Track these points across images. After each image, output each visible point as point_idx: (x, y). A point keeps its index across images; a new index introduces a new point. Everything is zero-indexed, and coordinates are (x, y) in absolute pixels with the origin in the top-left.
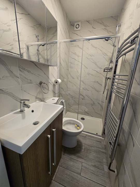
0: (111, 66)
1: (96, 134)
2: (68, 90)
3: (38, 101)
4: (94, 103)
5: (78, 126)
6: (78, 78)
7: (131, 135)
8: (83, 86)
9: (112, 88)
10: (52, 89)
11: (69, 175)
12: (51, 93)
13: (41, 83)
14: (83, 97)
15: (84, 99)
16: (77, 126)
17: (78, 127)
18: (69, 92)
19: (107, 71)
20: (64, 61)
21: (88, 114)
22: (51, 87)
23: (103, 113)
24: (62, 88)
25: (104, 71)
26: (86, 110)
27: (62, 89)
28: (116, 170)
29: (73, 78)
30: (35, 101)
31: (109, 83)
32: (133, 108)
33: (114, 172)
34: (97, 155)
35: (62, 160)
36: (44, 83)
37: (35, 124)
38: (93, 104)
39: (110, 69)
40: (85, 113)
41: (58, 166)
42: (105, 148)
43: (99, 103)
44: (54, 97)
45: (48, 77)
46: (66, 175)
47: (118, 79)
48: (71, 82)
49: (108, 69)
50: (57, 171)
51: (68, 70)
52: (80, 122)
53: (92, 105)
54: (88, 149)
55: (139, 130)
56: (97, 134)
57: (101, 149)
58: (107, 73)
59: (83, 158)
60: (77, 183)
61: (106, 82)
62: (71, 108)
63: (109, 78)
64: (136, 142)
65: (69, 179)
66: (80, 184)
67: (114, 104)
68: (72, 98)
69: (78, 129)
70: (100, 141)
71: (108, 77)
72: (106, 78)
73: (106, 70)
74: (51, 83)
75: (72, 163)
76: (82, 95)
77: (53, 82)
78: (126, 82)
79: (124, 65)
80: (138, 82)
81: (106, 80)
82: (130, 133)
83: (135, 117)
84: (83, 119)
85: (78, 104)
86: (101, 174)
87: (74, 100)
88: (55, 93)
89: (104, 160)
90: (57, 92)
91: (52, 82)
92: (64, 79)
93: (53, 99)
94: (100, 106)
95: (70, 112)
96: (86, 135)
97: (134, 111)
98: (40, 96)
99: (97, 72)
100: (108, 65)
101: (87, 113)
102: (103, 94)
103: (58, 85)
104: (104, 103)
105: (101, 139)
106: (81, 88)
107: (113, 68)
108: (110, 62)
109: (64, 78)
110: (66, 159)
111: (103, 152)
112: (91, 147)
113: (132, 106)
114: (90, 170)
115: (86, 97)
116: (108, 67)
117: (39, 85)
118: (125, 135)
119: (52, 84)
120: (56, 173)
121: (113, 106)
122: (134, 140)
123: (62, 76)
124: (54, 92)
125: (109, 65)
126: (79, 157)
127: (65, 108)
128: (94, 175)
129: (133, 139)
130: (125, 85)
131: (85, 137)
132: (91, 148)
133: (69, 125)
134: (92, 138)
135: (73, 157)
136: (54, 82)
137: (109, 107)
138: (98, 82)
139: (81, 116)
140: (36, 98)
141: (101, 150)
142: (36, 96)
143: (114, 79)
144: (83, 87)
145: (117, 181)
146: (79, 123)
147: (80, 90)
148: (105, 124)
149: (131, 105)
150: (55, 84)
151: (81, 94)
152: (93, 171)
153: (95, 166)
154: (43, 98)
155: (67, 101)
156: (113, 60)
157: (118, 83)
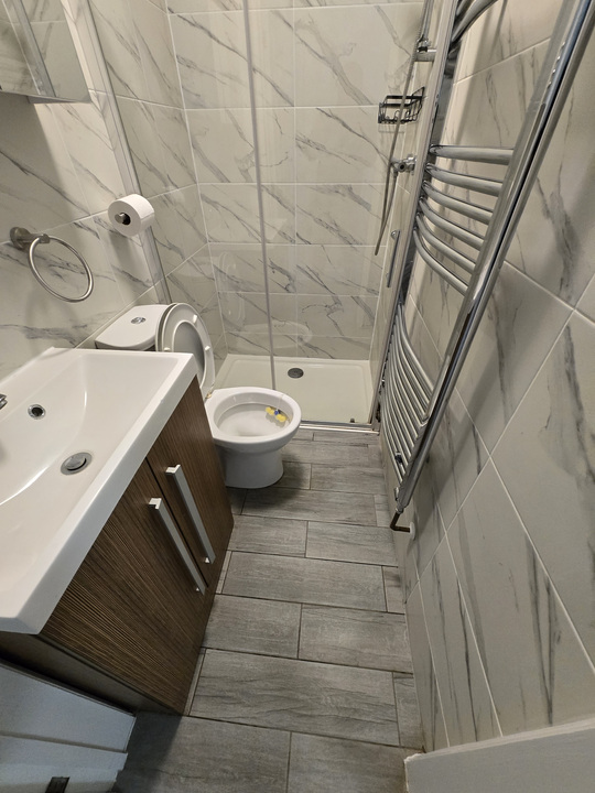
0: (418, 81)
1: (348, 422)
2: (206, 253)
3: (52, 350)
4: (337, 302)
5: (280, 411)
6: (245, 172)
7: (475, 436)
8: (277, 220)
9: (416, 226)
10: (116, 262)
11: (269, 568)
12: (111, 288)
13: (21, 241)
14: (286, 281)
15: (290, 288)
16: (276, 413)
17: (279, 415)
18: (214, 261)
19: (394, 121)
20: (133, 53)
21: (315, 348)
22: (100, 253)
23: (376, 338)
24: (172, 247)
25: (382, 119)
26: (308, 336)
27: (172, 252)
28: (411, 526)
29: (224, 179)
30: (36, 353)
31: (402, 193)
32: (497, 334)
33: (408, 530)
34: (353, 490)
35: (236, 534)
36: (45, 239)
37: (75, 466)
38: (335, 306)
39: (408, 101)
40: (305, 348)
41: (228, 553)
42: (381, 462)
43: (357, 300)
44: (139, 303)
45: (61, 192)
46: (258, 569)
47: (448, 182)
48: (214, 204)
49: (399, 101)
50: (225, 567)
51: (180, 119)
52: (286, 398)
53: (330, 310)
54: (324, 478)
55: (506, 423)
56: (352, 421)
57: (368, 466)
58: (396, 132)
59: (307, 510)
60: (297, 579)
61: (391, 184)
62: (242, 334)
63: (403, 167)
64: (490, 461)
65: (269, 577)
66: (306, 579)
67: (418, 305)
68: (237, 288)
69: (282, 425)
70: (363, 441)
71: (399, 156)
72: (391, 164)
73: (390, 113)
74: (94, 226)
75: (273, 533)
76: (282, 270)
77: (104, 215)
78: (491, 201)
79: (490, 76)
80: (547, 196)
81: (391, 178)
82: (471, 429)
83: (501, 370)
84: (296, 373)
85: (269, 317)
86: (368, 537)
87: (246, 299)
88: (135, 280)
89: (379, 498)
90: (146, 271)
91: (98, 221)
92: (171, 187)
93: (134, 321)
94: (361, 312)
95: (240, 353)
96: (315, 433)
97: (500, 346)
98: (55, 318)
99: (344, 125)
100: (404, 76)
101: (311, 347)
102: (376, 254)
103: (143, 234)
104: (377, 293)
105: (367, 434)
106: (271, 235)
107: (427, 93)
108: (411, 52)
109: (167, 180)
110: (250, 527)
111: (372, 475)
112: (335, 468)
113: (498, 324)
114: (335, 535)
115: (302, 277)
116: (402, 94)
117: (13, 252)
118: (453, 432)
119: (105, 233)
120: (223, 575)
121: (416, 314)
122: (481, 453)
123: (152, 169)
124: (133, 280)
125: (409, 78)
126: (295, 509)
127: (207, 348)
128: (346, 545)
129: (481, 450)
130: (485, 221)
131: (311, 439)
132: (333, 472)
133: (242, 413)
134: (338, 440)
135: (275, 513)
136: (108, 221)
137: (399, 319)
138: (350, 189)
139: (285, 364)
140: (32, 334)
141: (367, 470)
142: (22, 323)
143: (427, 176)
144: (280, 223)
145: (414, 554)
146: (281, 401)
147: (264, 241)
148: (381, 388)
149: (494, 316)
150: (122, 228)
151: (274, 267)
152: (344, 537)
153: (348, 522)
154: (76, 327)
155: (217, 305)
156: (430, 37)
157: (444, 205)
